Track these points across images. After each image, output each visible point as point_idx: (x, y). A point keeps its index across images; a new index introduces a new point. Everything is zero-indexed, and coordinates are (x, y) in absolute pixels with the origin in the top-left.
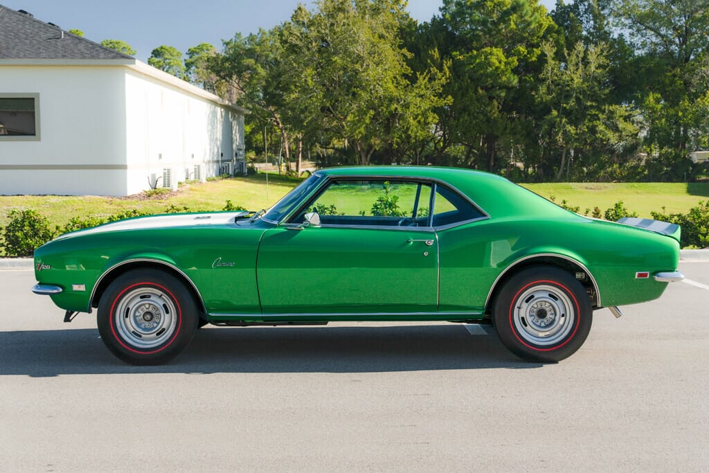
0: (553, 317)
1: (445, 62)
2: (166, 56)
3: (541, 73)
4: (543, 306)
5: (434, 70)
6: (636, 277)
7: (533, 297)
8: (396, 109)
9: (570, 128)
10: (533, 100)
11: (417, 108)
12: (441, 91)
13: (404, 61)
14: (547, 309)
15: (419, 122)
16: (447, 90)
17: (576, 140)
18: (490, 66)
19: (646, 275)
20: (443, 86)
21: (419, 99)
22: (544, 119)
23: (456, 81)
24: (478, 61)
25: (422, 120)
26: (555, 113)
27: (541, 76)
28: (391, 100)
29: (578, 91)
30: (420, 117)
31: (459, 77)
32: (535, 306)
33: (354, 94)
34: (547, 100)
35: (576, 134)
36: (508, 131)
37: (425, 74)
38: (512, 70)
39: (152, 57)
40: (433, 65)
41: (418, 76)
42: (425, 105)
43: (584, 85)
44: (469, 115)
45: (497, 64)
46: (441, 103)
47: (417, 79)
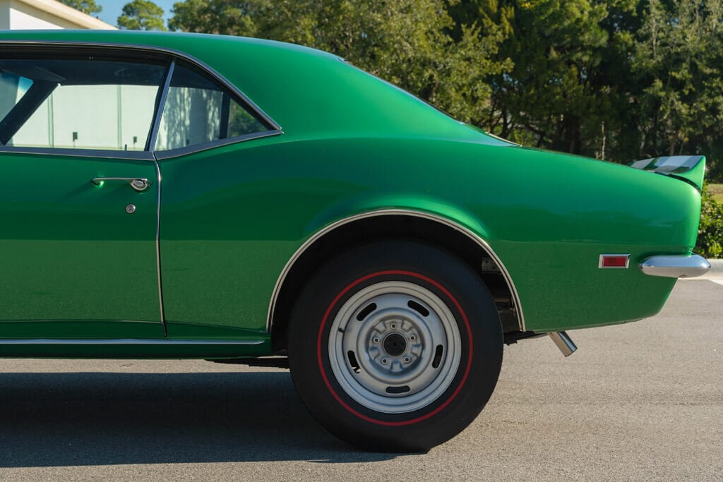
0: (417, 351)
1: (504, 11)
2: (143, 15)
3: (641, 28)
4: (398, 328)
5: (487, 22)
6: (600, 266)
7: (373, 307)
8: (431, 77)
9: (681, 106)
10: (629, 66)
11: (462, 76)
12: (496, 52)
13: (444, 9)
14: (407, 335)
15: (464, 95)
16: (505, 49)
17: (690, 124)
18: (568, 18)
19: (621, 262)
20: (498, 44)
21: (464, 64)
22: (644, 93)
23: (519, 39)
24: (551, 10)
25: (468, 93)
26: (659, 83)
27: (641, 31)
28: (425, 63)
29: (694, 53)
30: (465, 88)
31: (523, 33)
32: (381, 327)
33: (373, 56)
34: (647, 67)
35: (690, 115)
36: (591, 110)
37: (473, 26)
38: (600, 24)
39: (123, 15)
40: (486, 16)
41: (464, 30)
42: (475, 72)
43: (701, 45)
44: (537, 87)
45: (578, 15)
46: (498, 68)
47: (462, 33)
